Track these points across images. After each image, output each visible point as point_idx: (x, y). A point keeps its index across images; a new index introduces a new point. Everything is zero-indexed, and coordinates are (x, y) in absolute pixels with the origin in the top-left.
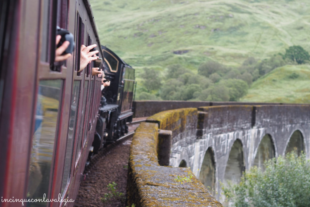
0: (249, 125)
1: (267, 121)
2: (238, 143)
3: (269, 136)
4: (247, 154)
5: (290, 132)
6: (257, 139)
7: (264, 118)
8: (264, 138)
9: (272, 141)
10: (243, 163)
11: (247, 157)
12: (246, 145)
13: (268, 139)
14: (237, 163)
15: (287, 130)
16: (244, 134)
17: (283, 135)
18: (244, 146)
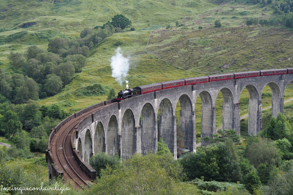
0: (91, 122)
1: (98, 117)
2: (88, 131)
3: (100, 122)
4: (92, 133)
5: (109, 117)
6: (95, 126)
7: (97, 116)
8: (98, 124)
9: (101, 124)
10: (90, 137)
11: (92, 134)
12: (91, 130)
13: (100, 123)
14: (88, 137)
15: (108, 117)
16: (89, 127)
17: (106, 120)
18: (90, 131)
